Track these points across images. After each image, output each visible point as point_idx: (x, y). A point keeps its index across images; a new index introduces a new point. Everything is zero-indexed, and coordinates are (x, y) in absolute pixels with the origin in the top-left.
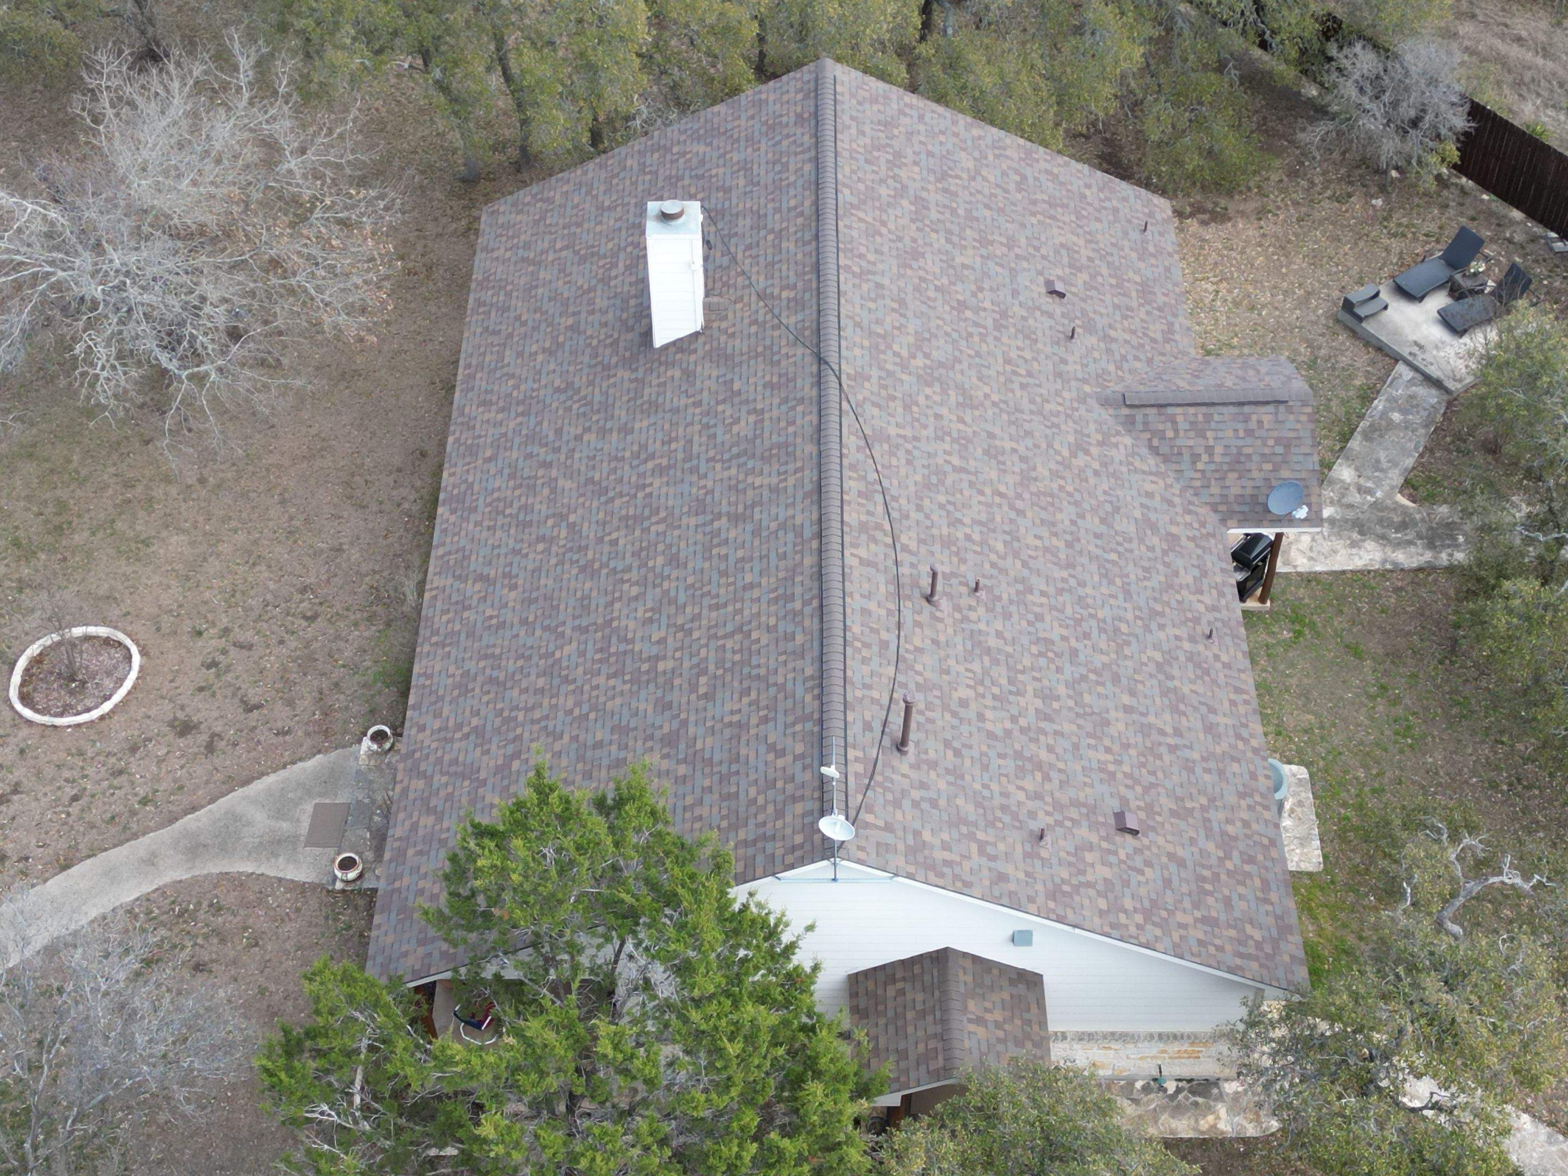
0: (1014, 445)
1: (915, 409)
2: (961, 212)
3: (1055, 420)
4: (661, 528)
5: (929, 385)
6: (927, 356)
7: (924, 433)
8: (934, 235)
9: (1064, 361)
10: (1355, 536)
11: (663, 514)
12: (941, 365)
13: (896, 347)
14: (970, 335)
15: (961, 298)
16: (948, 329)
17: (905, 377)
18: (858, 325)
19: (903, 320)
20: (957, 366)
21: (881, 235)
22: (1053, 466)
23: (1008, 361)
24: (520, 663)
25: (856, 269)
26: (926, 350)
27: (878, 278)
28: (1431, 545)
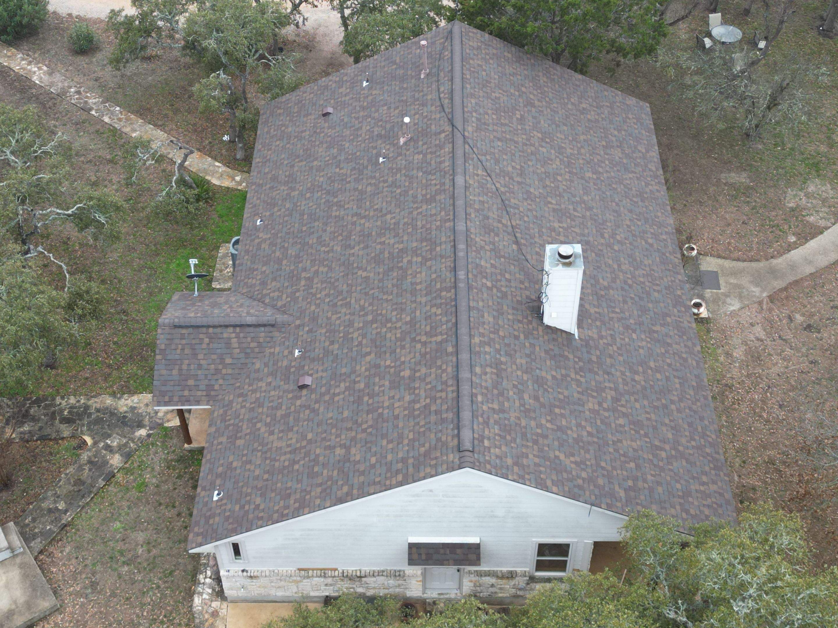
0: (352, 251)
1: (410, 230)
2: (366, 399)
3: (324, 285)
4: (549, 199)
5: (401, 251)
6: (401, 268)
7: (406, 220)
8: (388, 363)
9: (310, 331)
10: (129, 415)
11: (550, 206)
12: (391, 269)
13: (420, 259)
14: (371, 304)
15: (375, 326)
16: (385, 297)
17: (415, 244)
18: (442, 257)
19: (414, 280)
20: (381, 276)
21: (426, 333)
22: (331, 255)
23: (348, 305)
24: (614, 186)
25: (444, 293)
26: (400, 272)
27: (429, 298)
28: (87, 407)
